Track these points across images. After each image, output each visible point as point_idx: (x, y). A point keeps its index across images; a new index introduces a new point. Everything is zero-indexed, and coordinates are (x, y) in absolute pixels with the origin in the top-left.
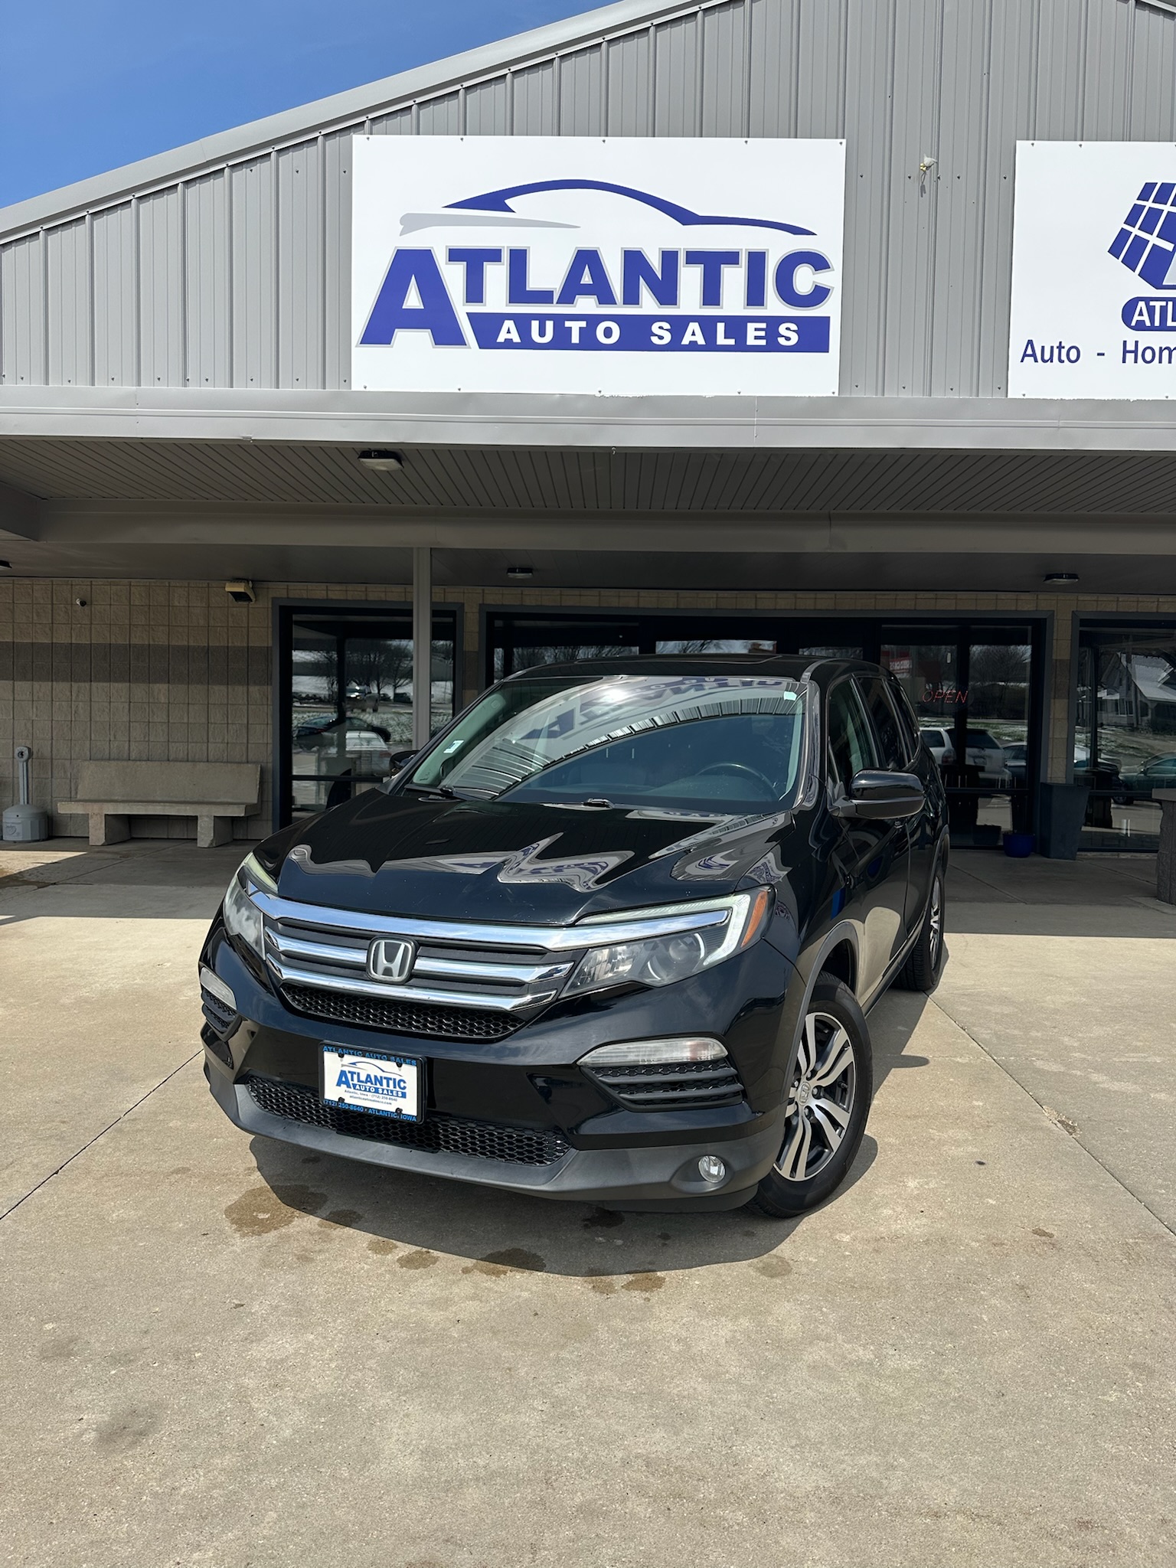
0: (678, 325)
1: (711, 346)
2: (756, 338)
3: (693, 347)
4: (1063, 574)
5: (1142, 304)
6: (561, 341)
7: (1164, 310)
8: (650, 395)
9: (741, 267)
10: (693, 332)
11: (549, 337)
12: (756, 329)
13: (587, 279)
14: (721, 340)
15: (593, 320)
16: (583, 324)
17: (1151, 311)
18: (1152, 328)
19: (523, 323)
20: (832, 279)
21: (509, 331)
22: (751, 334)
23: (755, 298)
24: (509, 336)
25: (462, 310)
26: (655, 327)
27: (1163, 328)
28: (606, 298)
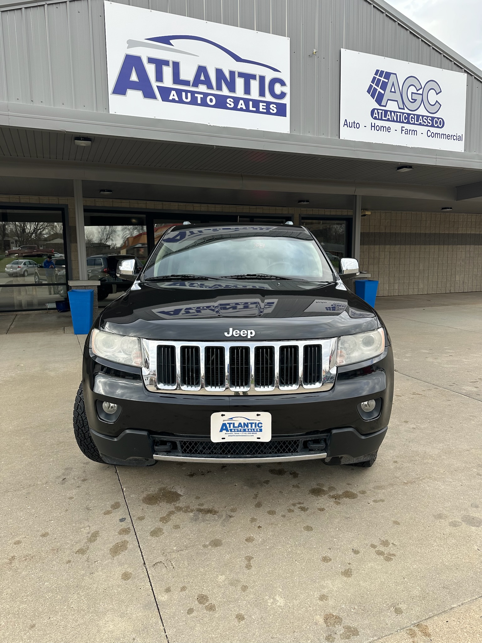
0: (236, 100)
1: (247, 110)
2: (263, 109)
3: (241, 110)
4: (305, 201)
5: (376, 111)
7: (382, 113)
9: (257, 81)
10: (242, 104)
11: (189, 100)
12: (263, 106)
13: (202, 78)
14: (251, 108)
15: (206, 95)
16: (202, 96)
17: (378, 113)
18: (379, 119)
19: (179, 92)
20: (286, 89)
21: (173, 95)
22: (261, 107)
23: (262, 93)
24: (174, 97)
25: (155, 84)
26: (228, 100)
27: (381, 119)
28: (210, 87)
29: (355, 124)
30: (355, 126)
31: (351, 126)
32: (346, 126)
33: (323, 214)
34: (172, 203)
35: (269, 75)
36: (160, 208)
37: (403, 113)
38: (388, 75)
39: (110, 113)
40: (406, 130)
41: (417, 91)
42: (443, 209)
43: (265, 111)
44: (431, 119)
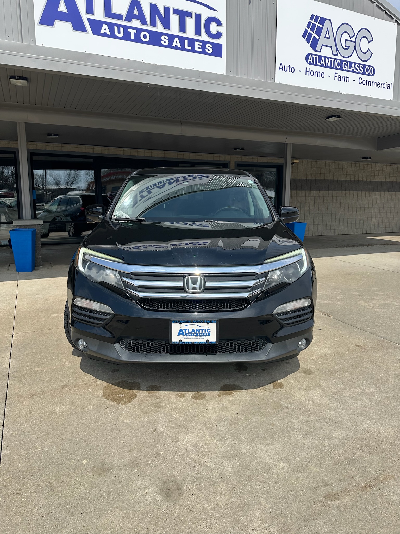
0: (171, 38)
1: (183, 49)
2: (198, 48)
3: (176, 48)
4: (240, 148)
5: (310, 56)
6: (127, 37)
7: (316, 58)
8: (162, 64)
9: (193, 19)
10: (177, 42)
11: (122, 35)
12: (198, 45)
13: (136, 12)
14: (186, 47)
15: (139, 31)
16: (135, 31)
17: (313, 58)
18: (313, 64)
19: (111, 26)
20: (223, 29)
21: (105, 29)
22: (197, 46)
23: (198, 32)
24: (105, 31)
25: (85, 16)
26: (163, 37)
27: (316, 65)
28: (144, 22)
29: (290, 68)
30: (290, 71)
31: (286, 70)
32: (282, 69)
33: (257, 161)
34: (118, 149)
35: (205, 14)
36: (106, 153)
37: (337, 60)
38: (323, 21)
39: (37, 44)
40: (339, 77)
41: (351, 38)
42: (363, 158)
43: (201, 50)
44: (363, 67)
